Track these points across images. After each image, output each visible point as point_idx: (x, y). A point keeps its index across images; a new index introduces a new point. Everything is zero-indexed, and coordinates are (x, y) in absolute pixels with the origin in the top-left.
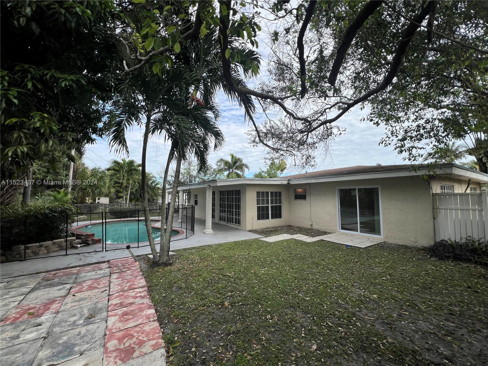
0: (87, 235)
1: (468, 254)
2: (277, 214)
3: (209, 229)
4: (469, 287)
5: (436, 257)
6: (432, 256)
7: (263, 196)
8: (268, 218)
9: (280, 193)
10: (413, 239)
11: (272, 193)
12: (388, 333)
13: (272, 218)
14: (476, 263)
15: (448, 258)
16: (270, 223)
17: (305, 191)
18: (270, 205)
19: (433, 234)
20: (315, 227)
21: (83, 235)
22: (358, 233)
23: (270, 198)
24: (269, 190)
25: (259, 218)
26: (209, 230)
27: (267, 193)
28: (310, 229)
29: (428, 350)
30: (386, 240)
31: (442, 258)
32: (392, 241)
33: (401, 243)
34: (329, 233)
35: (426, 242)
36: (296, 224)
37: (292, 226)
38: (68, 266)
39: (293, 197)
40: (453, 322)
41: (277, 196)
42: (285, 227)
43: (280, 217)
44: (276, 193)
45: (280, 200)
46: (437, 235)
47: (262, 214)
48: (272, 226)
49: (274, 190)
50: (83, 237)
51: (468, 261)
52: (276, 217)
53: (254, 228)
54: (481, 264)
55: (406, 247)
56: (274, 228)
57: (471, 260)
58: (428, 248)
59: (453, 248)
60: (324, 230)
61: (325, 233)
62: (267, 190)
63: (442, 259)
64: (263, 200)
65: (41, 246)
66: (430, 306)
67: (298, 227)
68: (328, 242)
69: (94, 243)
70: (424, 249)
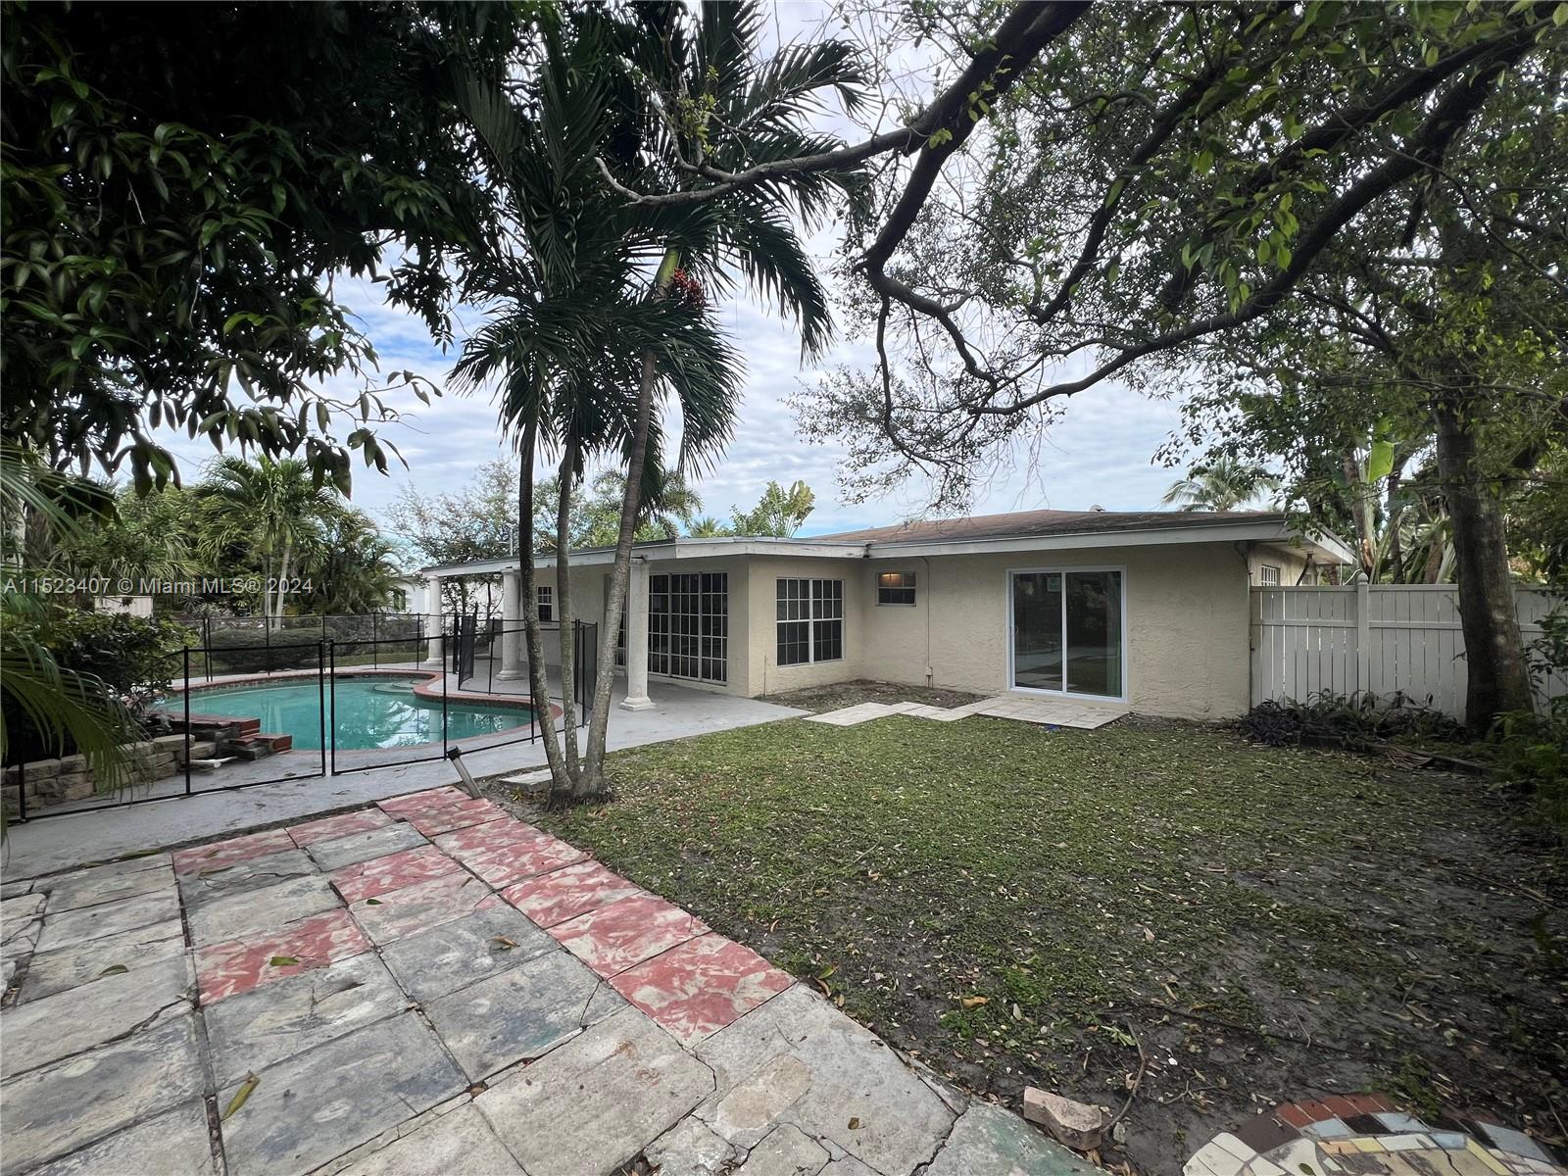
0: (233, 724)
1: (1332, 729)
2: (830, 647)
3: (639, 697)
4: (1359, 797)
5: (1263, 741)
6: (1252, 740)
7: (793, 594)
8: (806, 659)
9: (838, 584)
10: (1201, 704)
11: (817, 583)
12: (1268, 893)
13: (817, 658)
14: (1349, 748)
15: (1289, 742)
16: (810, 673)
17: (911, 579)
18: (811, 621)
19: (1247, 688)
20: (941, 681)
21: (217, 727)
22: (1064, 693)
23: (811, 599)
24: (811, 575)
25: (781, 661)
26: (637, 700)
27: (805, 583)
28: (926, 689)
29: (1356, 912)
30: (1136, 709)
31: (1277, 742)
32: (1148, 710)
33: (1174, 716)
34: (983, 697)
35: (1232, 708)
36: (882, 674)
37: (871, 682)
38: (232, 828)
39: (875, 596)
40: (1369, 862)
41: (830, 591)
42: (851, 683)
43: (838, 655)
44: (828, 583)
45: (838, 604)
46: (1255, 689)
47: (791, 649)
48: (816, 682)
49: (824, 575)
50: (218, 733)
51: (1334, 745)
52: (827, 657)
53: (769, 691)
54: (1359, 750)
55: (1185, 723)
56: (822, 687)
57: (1338, 743)
58: (1234, 722)
59: (1296, 717)
60: (965, 690)
61: (972, 698)
62: (804, 577)
63: (1277, 746)
64: (793, 605)
65: (68, 770)
66: (1313, 836)
67: (888, 684)
68: (995, 718)
69: (268, 753)
70: (1228, 726)
